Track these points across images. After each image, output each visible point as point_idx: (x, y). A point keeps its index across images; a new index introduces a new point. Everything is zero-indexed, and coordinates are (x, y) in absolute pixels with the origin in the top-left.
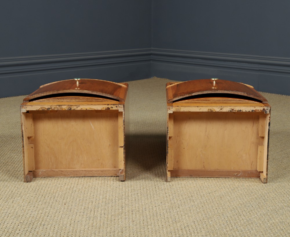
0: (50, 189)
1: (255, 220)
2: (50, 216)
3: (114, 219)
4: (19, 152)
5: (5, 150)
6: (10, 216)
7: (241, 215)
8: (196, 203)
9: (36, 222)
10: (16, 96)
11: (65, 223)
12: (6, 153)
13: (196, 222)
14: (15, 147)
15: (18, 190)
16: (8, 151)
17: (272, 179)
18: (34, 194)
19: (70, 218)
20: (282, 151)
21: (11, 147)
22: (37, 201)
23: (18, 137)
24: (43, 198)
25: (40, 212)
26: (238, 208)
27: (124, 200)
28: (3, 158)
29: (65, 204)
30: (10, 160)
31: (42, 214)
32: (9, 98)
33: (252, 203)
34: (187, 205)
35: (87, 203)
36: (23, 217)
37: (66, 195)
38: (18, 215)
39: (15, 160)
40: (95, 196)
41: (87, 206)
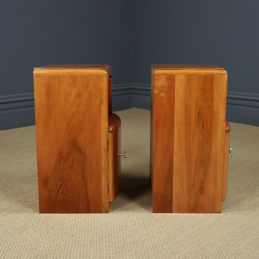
0: (58, 220)
1: (243, 249)
2: (61, 248)
3: (118, 251)
4: (27, 182)
5: (15, 180)
6: (25, 249)
7: (230, 245)
8: (189, 234)
9: (49, 255)
10: (19, 127)
11: (75, 256)
12: (16, 183)
13: (192, 254)
14: (23, 177)
15: (30, 221)
16: (17, 181)
17: (250, 207)
18: (44, 225)
19: (79, 251)
20: (253, 178)
21: (20, 177)
22: (48, 233)
23: (25, 167)
24: (52, 230)
25: (52, 244)
26: (226, 238)
27: (124, 231)
28: (14, 188)
29: (73, 236)
30: (20, 191)
31: (54, 247)
32: (14, 129)
33: (237, 232)
34: (181, 235)
35: (92, 235)
36: (37, 250)
37: (73, 226)
38: (33, 248)
39: (25, 190)
40: (98, 227)
41: (93, 238)
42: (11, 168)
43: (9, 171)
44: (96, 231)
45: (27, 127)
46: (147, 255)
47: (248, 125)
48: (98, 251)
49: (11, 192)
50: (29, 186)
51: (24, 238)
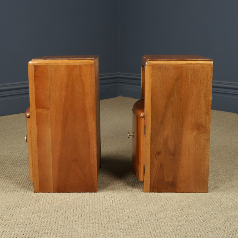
0: (48, 200)
1: (219, 226)
2: (51, 224)
3: (104, 227)
4: (19, 166)
5: (7, 164)
6: (19, 224)
7: (207, 222)
8: (169, 212)
9: (41, 230)
10: (10, 115)
11: (64, 231)
12: (8, 167)
13: (171, 229)
14: (15, 161)
15: (23, 201)
16: (10, 164)
17: (228, 188)
18: (36, 204)
19: (68, 226)
21: (12, 161)
22: (40, 211)
23: (16, 152)
24: (43, 208)
25: (43, 220)
26: (204, 216)
27: (109, 210)
28: (6, 171)
29: (62, 214)
30: (12, 173)
31: (45, 223)
32: (5, 116)
33: (214, 211)
34: (162, 213)
35: (80, 213)
36: (30, 226)
37: (62, 205)
38: (26, 224)
39: (17, 173)
40: (86, 206)
41: (81, 215)
42: (3, 153)
43: (1, 156)
44: (83, 210)
45: (18, 114)
46: (130, 231)
47: (230, 113)
48: (86, 227)
49: (4, 175)
50: (21, 169)
51: (17, 215)
